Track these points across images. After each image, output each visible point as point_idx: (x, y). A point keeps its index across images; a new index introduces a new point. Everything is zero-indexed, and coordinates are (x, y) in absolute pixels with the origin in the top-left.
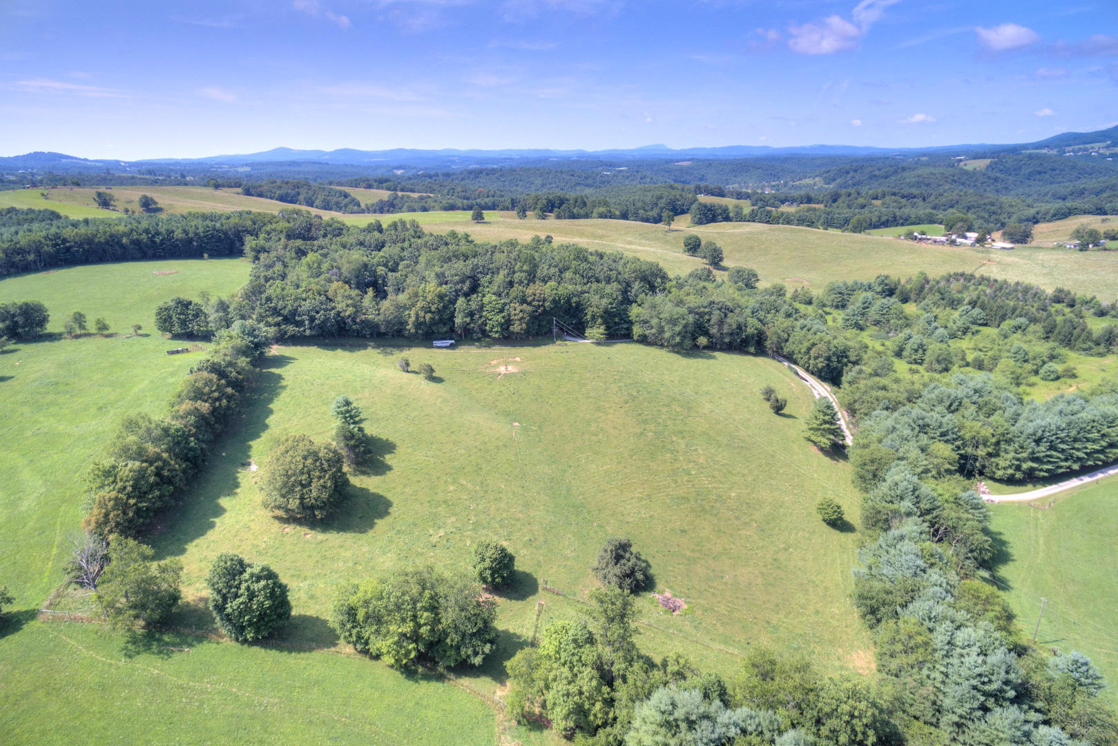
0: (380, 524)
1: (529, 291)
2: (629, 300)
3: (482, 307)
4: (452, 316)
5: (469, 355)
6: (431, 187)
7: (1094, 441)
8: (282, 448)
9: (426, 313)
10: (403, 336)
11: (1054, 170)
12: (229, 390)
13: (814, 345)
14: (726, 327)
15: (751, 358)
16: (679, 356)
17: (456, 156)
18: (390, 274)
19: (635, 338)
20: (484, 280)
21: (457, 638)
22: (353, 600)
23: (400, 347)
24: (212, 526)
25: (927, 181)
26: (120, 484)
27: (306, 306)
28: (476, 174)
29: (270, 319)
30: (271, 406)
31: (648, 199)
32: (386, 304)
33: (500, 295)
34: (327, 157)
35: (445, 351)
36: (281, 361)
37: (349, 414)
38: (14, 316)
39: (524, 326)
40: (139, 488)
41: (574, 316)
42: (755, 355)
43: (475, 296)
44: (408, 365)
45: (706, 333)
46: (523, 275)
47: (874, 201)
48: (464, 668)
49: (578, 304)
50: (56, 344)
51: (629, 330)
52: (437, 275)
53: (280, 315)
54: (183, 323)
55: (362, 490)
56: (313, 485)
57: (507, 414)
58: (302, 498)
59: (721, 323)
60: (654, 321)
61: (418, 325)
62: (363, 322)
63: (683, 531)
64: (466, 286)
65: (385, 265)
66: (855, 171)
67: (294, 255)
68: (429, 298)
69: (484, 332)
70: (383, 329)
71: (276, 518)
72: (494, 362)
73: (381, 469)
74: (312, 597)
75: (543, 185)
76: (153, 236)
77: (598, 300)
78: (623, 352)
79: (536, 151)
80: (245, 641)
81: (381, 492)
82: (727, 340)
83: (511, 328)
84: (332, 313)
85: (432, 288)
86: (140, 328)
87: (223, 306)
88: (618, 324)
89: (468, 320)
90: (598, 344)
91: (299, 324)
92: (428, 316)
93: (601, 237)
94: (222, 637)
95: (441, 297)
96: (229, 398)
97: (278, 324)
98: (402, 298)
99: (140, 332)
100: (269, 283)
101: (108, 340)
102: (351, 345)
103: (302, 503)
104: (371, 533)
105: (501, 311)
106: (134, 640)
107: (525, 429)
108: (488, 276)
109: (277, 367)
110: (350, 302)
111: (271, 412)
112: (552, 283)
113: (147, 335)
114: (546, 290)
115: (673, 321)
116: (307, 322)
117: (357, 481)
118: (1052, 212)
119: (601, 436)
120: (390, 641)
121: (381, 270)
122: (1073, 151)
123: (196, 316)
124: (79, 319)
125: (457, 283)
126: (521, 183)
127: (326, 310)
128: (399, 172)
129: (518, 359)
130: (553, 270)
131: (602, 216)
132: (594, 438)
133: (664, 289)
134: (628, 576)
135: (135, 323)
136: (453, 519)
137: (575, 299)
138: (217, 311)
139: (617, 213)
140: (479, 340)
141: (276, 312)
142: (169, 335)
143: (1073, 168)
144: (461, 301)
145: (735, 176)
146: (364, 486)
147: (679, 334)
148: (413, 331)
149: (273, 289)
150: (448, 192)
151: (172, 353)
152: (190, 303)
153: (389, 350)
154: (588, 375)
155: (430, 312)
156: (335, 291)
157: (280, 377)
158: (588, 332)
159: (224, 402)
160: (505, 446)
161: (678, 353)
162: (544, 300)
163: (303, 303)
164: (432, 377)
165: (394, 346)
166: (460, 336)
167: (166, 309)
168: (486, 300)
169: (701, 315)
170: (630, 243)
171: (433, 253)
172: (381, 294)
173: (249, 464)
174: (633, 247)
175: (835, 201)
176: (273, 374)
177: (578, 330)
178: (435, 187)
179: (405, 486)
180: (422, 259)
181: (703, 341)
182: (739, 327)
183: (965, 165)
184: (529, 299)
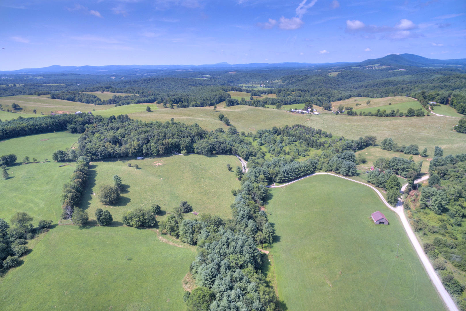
0: (128, 204)
1: (164, 142)
2: (193, 142)
3: (151, 147)
4: (142, 150)
5: (148, 161)
6: (129, 90)
7: (297, 172)
8: (103, 188)
9: (135, 150)
10: (128, 157)
11: (357, 76)
12: (85, 176)
13: (243, 151)
14: (220, 148)
15: (228, 156)
16: (207, 157)
17: (138, 69)
18: (122, 138)
19: (195, 153)
20: (151, 139)
21: (148, 221)
22: (126, 215)
23: (128, 160)
24: (89, 207)
25: (314, 82)
26: (69, 198)
27: (99, 150)
28: (147, 81)
29: (88, 155)
30: (95, 179)
31: (212, 96)
32: (123, 148)
33: (156, 143)
34: (78, 69)
35: (141, 160)
36: (94, 166)
37: (117, 179)
38: (7, 159)
39: (163, 152)
40: (73, 199)
41: (177, 148)
42: (230, 155)
43: (148, 144)
44: (130, 165)
45: (215, 150)
46: (162, 137)
47: (292, 93)
48: (150, 227)
49: (178, 144)
50: (21, 166)
51: (193, 150)
52: (137, 139)
53: (91, 153)
54: (61, 157)
55: (123, 197)
56: (112, 196)
57: (159, 176)
58: (109, 199)
59: (219, 147)
60: (200, 148)
61: (132, 153)
62: (116, 154)
63: (200, 199)
64: (146, 141)
65: (121, 136)
66: (293, 77)
67: (91, 133)
68: (135, 146)
69: (152, 154)
70: (122, 155)
71: (103, 204)
72: (155, 162)
73: (127, 192)
74: (116, 218)
75: (175, 86)
76: (35, 126)
77: (184, 143)
78: (192, 156)
79: (173, 66)
80: (104, 226)
81: (128, 197)
82: (221, 151)
83: (160, 152)
84: (107, 152)
85: (136, 143)
86: (47, 160)
87: (74, 152)
88: (190, 149)
89: (147, 151)
90: (185, 155)
91: (98, 155)
92: (135, 151)
93: (192, 115)
94: (99, 225)
95: (138, 145)
96: (85, 177)
97: (91, 156)
98: (127, 146)
99: (47, 161)
100: (87, 144)
101: (37, 164)
102: (113, 160)
103: (110, 200)
104: (126, 206)
105: (156, 148)
106: (80, 227)
107: (164, 180)
108: (152, 138)
109: (94, 168)
110: (112, 148)
111: (95, 180)
112: (171, 139)
113: (49, 162)
114: (169, 141)
115: (205, 148)
116: (100, 155)
117: (122, 195)
118: (345, 96)
119: (183, 180)
120: (134, 222)
121: (120, 138)
122: (368, 68)
123: (65, 155)
124: (27, 158)
125: (143, 141)
126: (166, 85)
127: (105, 151)
128: (113, 78)
129: (162, 161)
130: (171, 135)
131: (193, 106)
132: (181, 181)
133: (205, 137)
134: (186, 209)
135: (45, 158)
136: (146, 201)
137: (177, 143)
138: (72, 153)
139: (199, 103)
140: (150, 156)
141: (90, 152)
142: (56, 161)
143: (364, 76)
144: (144, 146)
145: (251, 79)
146: (123, 196)
147: (207, 151)
148: (131, 155)
149: (88, 146)
150: (137, 92)
151: (61, 166)
152: (63, 151)
153: (124, 161)
154: (181, 164)
155: (136, 149)
156: (108, 145)
157: (95, 171)
158: (182, 152)
159: (85, 179)
160: (158, 184)
161: (207, 156)
162: (169, 144)
163: (98, 149)
164: (138, 168)
165: (126, 160)
166: (145, 155)
167: (56, 154)
168: (152, 145)
169: (213, 145)
170: (202, 117)
171: (135, 132)
172: (121, 145)
173: (93, 193)
174: (202, 119)
175: (280, 93)
176: (93, 170)
177: (179, 152)
178: (131, 90)
179: (133, 195)
180: (132, 134)
181: (214, 152)
182: (224, 147)
183: (330, 74)
184: (164, 144)
